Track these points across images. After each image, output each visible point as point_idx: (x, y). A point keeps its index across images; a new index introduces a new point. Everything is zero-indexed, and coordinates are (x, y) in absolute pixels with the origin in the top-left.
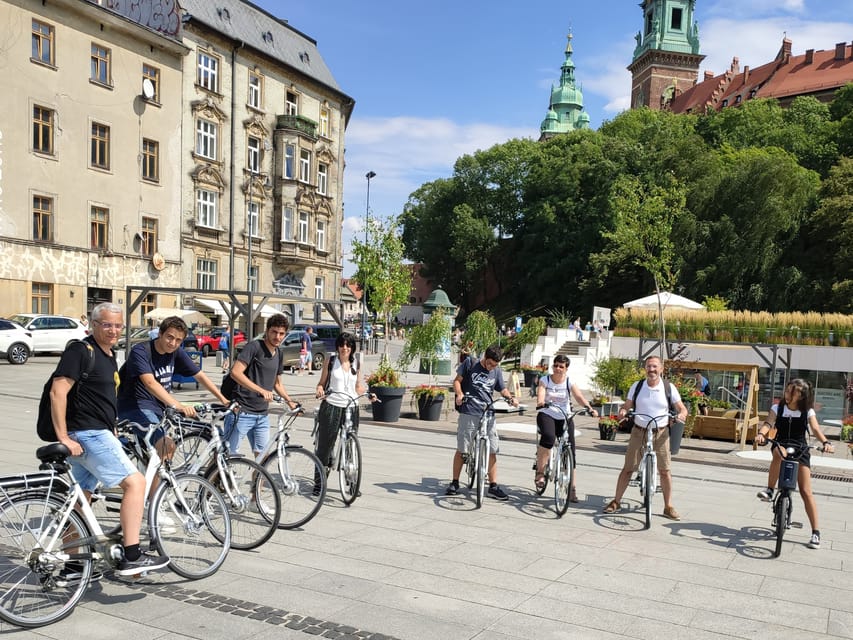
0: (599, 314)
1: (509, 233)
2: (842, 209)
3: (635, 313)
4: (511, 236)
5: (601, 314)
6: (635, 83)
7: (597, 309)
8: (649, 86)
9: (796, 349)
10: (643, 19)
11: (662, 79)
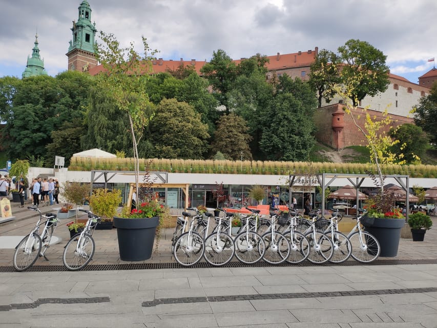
0: (58, 160)
1: (5, 121)
2: (165, 118)
3: (79, 159)
4: (6, 123)
5: (60, 160)
6: (69, 61)
7: (57, 157)
8: (76, 63)
9: (170, 175)
10: (73, 36)
11: (82, 61)
